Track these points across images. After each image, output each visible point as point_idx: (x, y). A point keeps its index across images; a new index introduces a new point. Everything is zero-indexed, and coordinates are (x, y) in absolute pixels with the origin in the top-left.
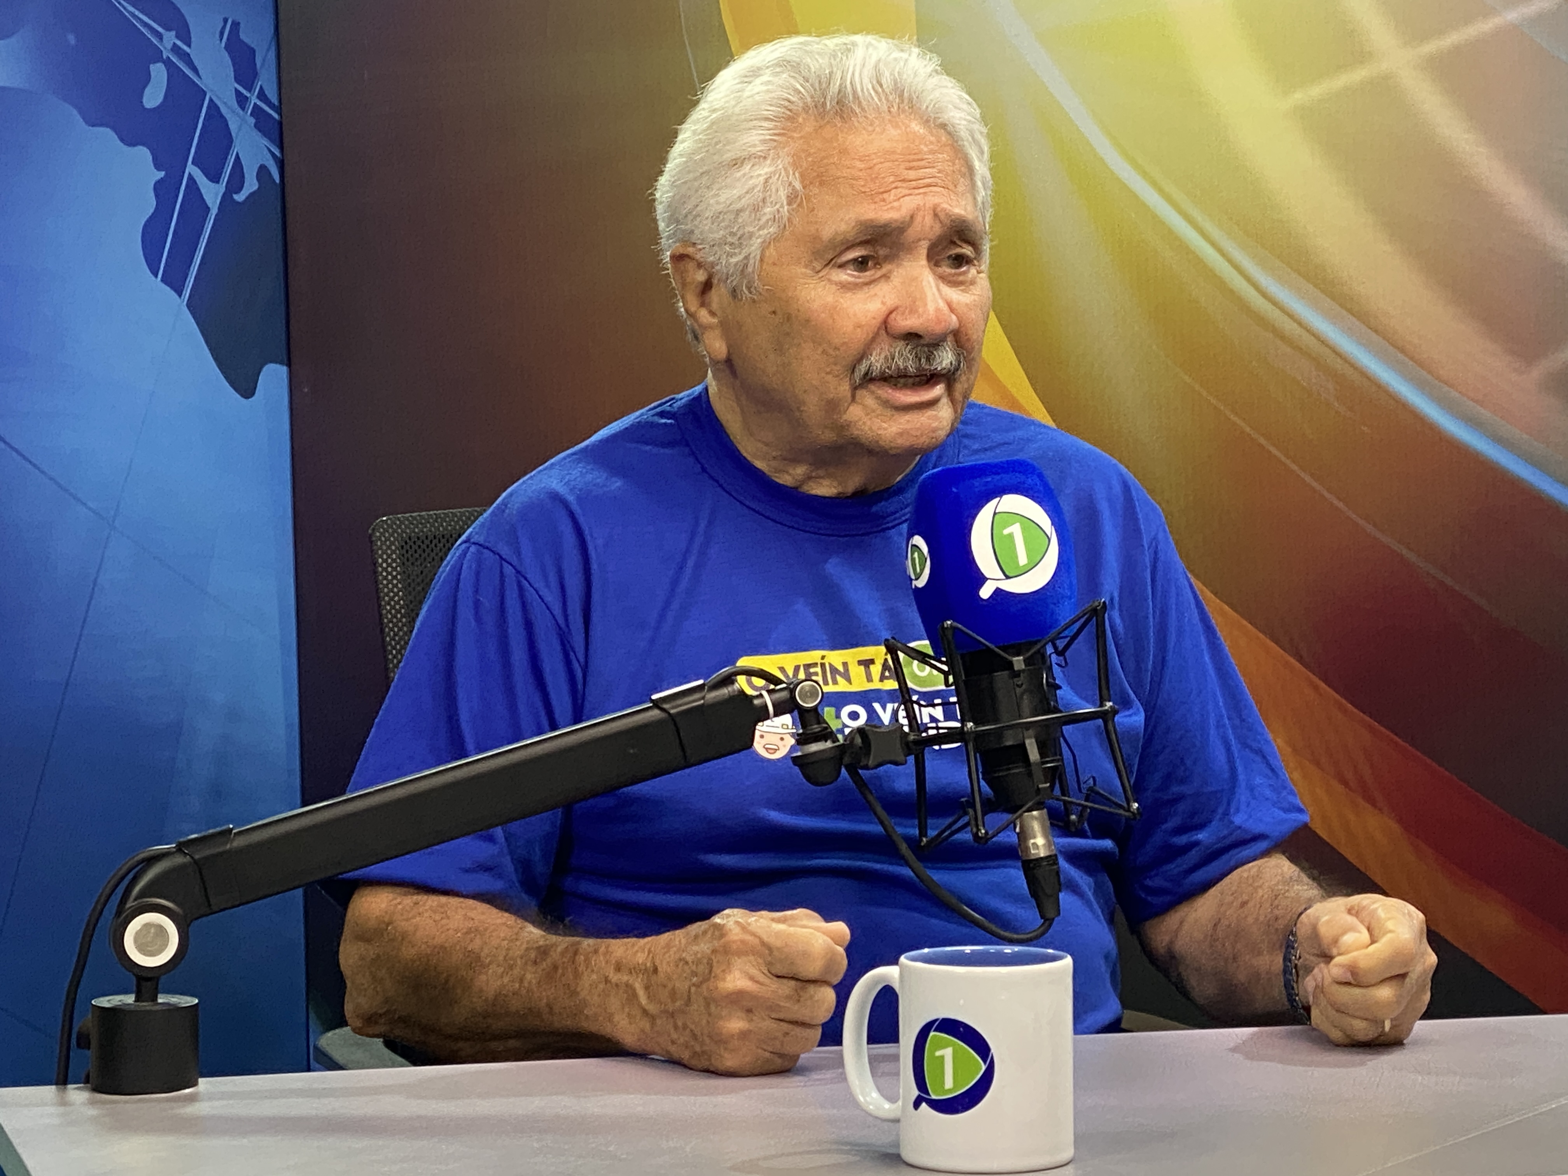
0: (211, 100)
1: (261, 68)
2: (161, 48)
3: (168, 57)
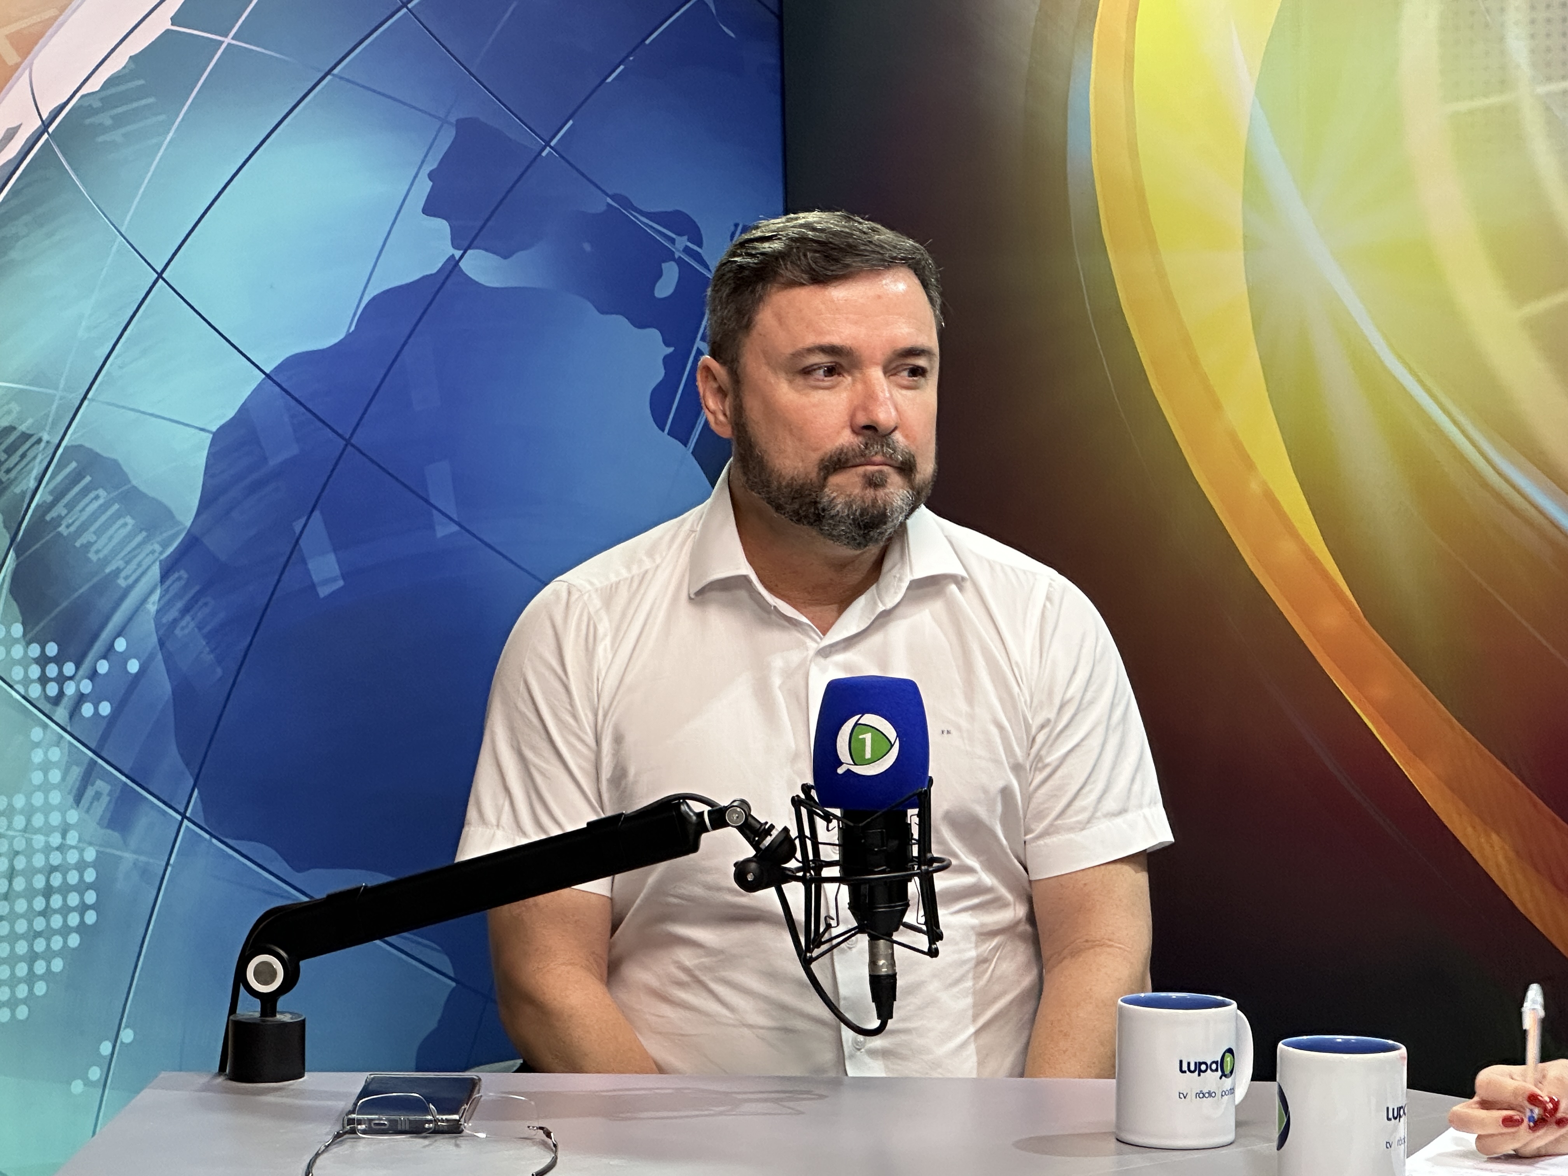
2: (674, 250)
3: (680, 257)
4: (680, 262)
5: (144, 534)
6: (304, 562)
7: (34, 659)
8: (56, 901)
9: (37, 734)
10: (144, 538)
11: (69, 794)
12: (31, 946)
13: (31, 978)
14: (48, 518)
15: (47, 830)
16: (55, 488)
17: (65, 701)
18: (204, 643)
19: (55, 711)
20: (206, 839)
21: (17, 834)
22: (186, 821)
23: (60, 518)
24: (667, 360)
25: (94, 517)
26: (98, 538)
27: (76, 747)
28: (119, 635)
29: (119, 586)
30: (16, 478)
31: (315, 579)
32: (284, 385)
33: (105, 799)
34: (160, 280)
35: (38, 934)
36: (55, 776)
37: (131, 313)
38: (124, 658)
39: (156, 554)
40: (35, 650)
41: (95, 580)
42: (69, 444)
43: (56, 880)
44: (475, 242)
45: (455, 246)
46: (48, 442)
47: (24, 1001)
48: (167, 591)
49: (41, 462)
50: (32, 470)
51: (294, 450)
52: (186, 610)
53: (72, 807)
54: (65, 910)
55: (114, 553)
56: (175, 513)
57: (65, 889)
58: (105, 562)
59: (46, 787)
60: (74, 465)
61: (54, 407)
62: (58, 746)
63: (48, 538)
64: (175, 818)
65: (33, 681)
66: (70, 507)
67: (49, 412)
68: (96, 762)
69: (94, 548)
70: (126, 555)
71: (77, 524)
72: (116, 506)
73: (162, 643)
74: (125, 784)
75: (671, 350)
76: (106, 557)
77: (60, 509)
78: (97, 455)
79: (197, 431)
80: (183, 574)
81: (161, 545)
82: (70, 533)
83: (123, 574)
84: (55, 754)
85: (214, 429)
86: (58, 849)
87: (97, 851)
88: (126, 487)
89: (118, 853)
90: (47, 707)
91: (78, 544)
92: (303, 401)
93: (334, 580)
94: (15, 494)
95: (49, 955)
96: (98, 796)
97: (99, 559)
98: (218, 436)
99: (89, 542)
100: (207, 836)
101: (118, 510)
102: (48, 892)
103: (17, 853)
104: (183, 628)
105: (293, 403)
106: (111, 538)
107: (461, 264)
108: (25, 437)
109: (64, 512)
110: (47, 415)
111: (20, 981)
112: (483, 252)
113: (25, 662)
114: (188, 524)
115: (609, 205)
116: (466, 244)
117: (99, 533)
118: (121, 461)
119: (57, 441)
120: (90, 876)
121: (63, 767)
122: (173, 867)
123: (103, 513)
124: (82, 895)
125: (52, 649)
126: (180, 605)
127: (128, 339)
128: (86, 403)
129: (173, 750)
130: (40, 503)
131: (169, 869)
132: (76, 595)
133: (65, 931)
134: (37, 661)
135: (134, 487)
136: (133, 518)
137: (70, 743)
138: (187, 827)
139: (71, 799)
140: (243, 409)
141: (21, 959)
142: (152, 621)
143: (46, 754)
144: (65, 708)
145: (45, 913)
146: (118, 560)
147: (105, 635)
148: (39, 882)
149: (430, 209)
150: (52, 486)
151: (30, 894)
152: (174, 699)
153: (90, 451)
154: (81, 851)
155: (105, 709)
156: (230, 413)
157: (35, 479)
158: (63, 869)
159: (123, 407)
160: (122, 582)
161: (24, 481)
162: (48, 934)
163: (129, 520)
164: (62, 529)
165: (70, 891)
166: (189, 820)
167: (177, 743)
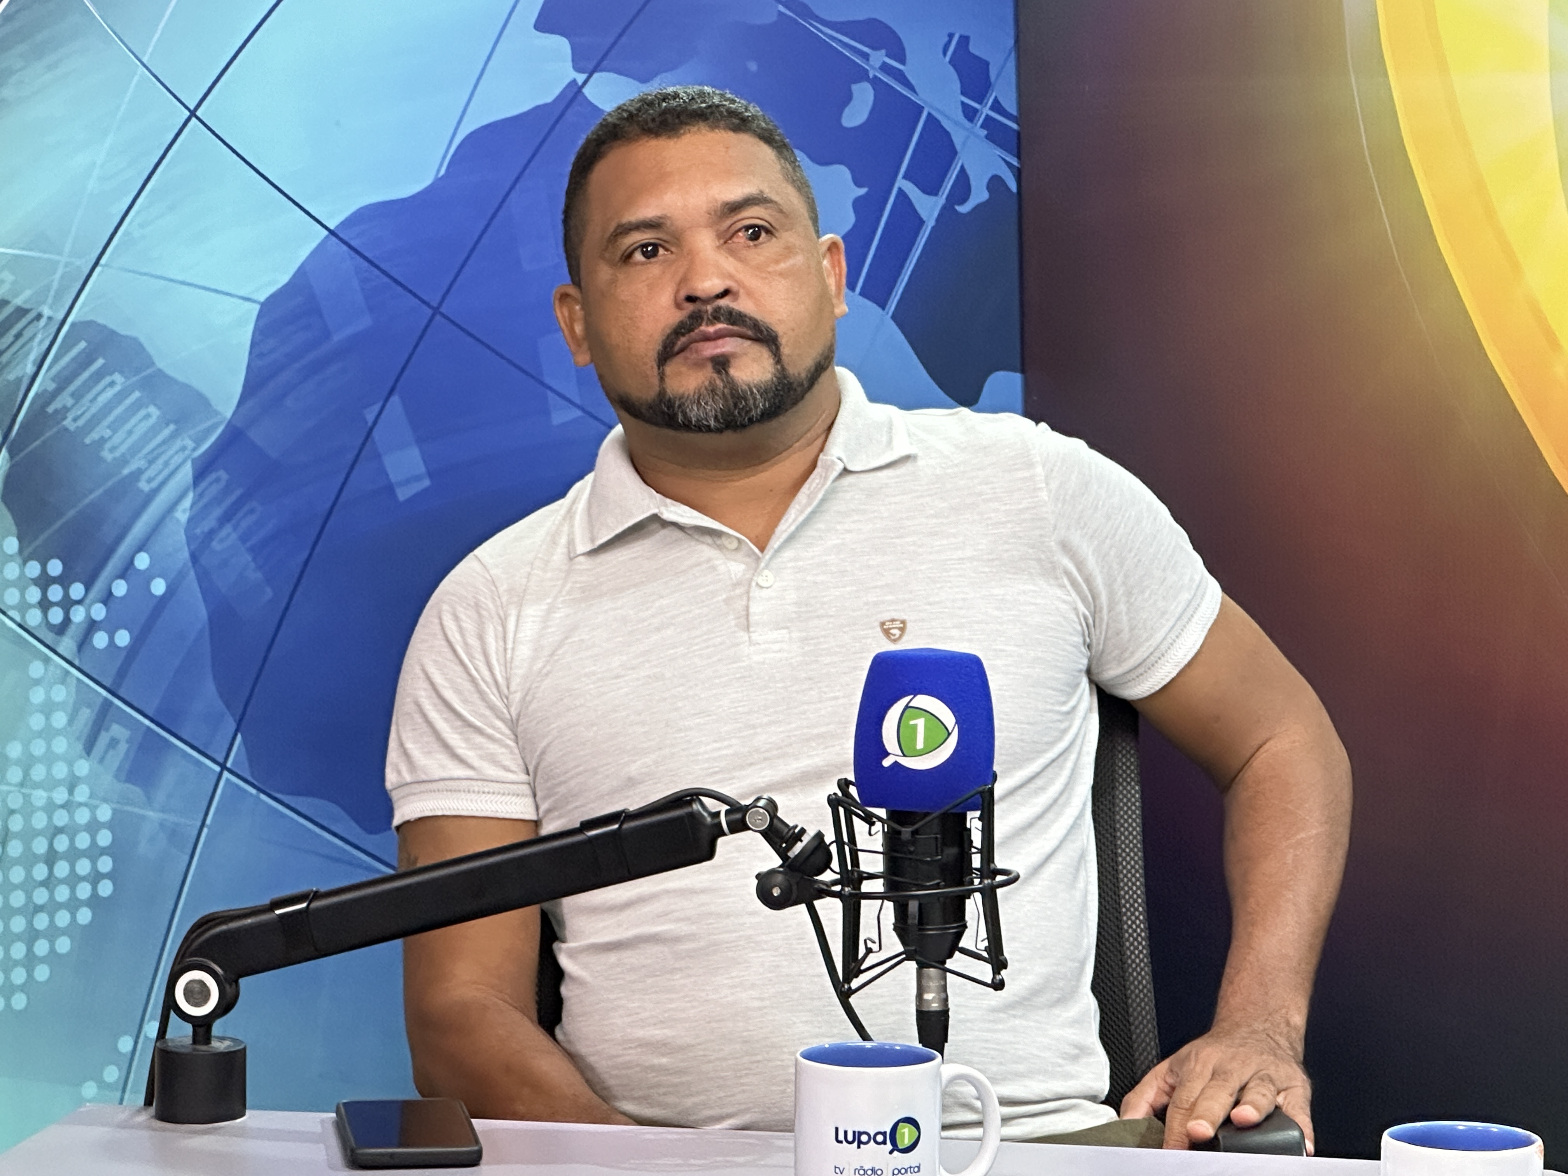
0: (929, 114)
1: (997, 79)
2: (866, 67)
3: (875, 77)
4: (876, 83)
5: (172, 427)
6: (378, 456)
7: (32, 579)
8: (62, 869)
9: (36, 669)
10: (173, 432)
11: (78, 739)
12: (30, 923)
13: (30, 961)
14: (50, 409)
15: (50, 784)
16: (60, 372)
17: (72, 630)
18: (250, 559)
19: (58, 643)
20: (251, 795)
21: (12, 789)
22: (226, 774)
23: (66, 409)
24: (857, 204)
25: (108, 408)
26: (115, 431)
27: (88, 686)
28: (140, 548)
29: (142, 491)
30: (8, 363)
31: (393, 478)
32: (353, 243)
33: (123, 747)
34: (194, 119)
35: (39, 909)
36: (60, 719)
37: (156, 160)
38: (148, 577)
39: (187, 452)
40: (34, 569)
41: (110, 483)
42: (77, 321)
43: (62, 844)
44: (605, 63)
45: (578, 69)
46: (50, 318)
47: (22, 988)
48: (201, 495)
49: (41, 342)
50: (31, 349)
51: (365, 322)
52: (226, 518)
53: (81, 757)
54: (73, 880)
55: (134, 450)
56: (213, 403)
57: (73, 855)
58: (123, 461)
59: (49, 733)
60: (83, 345)
61: (58, 276)
62: (63, 682)
63: (48, 434)
64: (214, 771)
65: (31, 606)
66: (78, 396)
67: (52, 281)
68: (111, 703)
69: (108, 445)
70: (148, 454)
71: (87, 416)
72: (137, 394)
73: (194, 558)
74: (148, 728)
75: (863, 191)
76: (123, 455)
77: (65, 399)
78: (113, 333)
79: (241, 301)
80: (223, 475)
81: (195, 441)
82: (77, 427)
83: (145, 476)
84: (60, 694)
85: (262, 298)
86: (63, 806)
87: (115, 812)
88: (149, 371)
89: (142, 812)
90: (49, 638)
91: (88, 441)
92: (376, 262)
93: (418, 478)
94: (8, 381)
95: (52, 933)
96: (113, 743)
97: (115, 459)
98: (267, 307)
99: (102, 437)
100: (253, 791)
101: (138, 400)
102: (51, 858)
103: (12, 812)
104: (221, 541)
105: (366, 264)
106: (130, 432)
107: (586, 91)
108: (21, 312)
109: (70, 402)
110: (48, 288)
111: (16, 963)
112: (616, 75)
113: (22, 584)
114: (229, 414)
115: (780, 13)
116: (591, 67)
117: (114, 427)
118: (142, 339)
119: (60, 316)
120: (105, 838)
121: (70, 711)
122: (209, 828)
123: (120, 402)
124: (94, 863)
125: (55, 567)
126: (218, 512)
127: (152, 191)
128: (98, 269)
129: (210, 688)
130: (40, 391)
131: (205, 830)
132: (87, 501)
133: (73, 905)
134: (36, 582)
135: (160, 370)
136: (159, 408)
137: (78, 679)
138: (228, 780)
139: (79, 747)
140: (301, 272)
141: (18, 937)
142: (182, 532)
143: (48, 693)
144: (72, 637)
145: (49, 883)
146: (140, 459)
147: (123, 549)
148: (40, 846)
149: (544, 24)
150: (54, 371)
151: (28, 860)
152: (211, 629)
153: (105, 327)
154: (93, 809)
155: (123, 638)
156: (284, 279)
157: (34, 363)
158: (70, 830)
159: (145, 274)
160: (144, 486)
161: (21, 365)
162: (52, 907)
163: (153, 410)
164: (68, 423)
165: (79, 858)
166: (231, 771)
167: (215, 677)
